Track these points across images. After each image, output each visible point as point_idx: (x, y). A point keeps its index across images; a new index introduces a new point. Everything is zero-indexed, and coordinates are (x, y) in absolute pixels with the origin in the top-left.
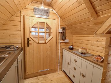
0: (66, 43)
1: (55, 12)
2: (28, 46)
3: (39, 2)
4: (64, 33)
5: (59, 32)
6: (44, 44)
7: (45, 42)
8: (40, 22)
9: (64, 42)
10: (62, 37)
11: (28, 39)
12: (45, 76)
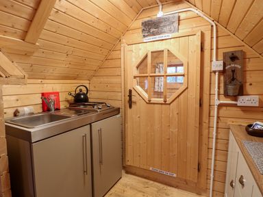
0: (246, 109)
1: (197, 12)
2: (130, 107)
4: (233, 71)
5: (215, 72)
6: (162, 104)
7: (165, 101)
8: (152, 52)
9: (235, 106)
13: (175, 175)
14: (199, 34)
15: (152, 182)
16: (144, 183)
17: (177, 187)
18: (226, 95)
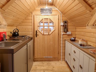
1: (57, 9)
2: (36, 36)
3: (44, 4)
4: (66, 26)
5: (61, 26)
6: (48, 35)
7: (49, 34)
8: (44, 19)
9: (66, 34)
10: (64, 29)
11: (36, 31)
12: (49, 62)
13: (52, 57)
14: (58, 15)
15: (44, 62)
16: (42, 63)
17: (52, 61)
18: (64, 32)
